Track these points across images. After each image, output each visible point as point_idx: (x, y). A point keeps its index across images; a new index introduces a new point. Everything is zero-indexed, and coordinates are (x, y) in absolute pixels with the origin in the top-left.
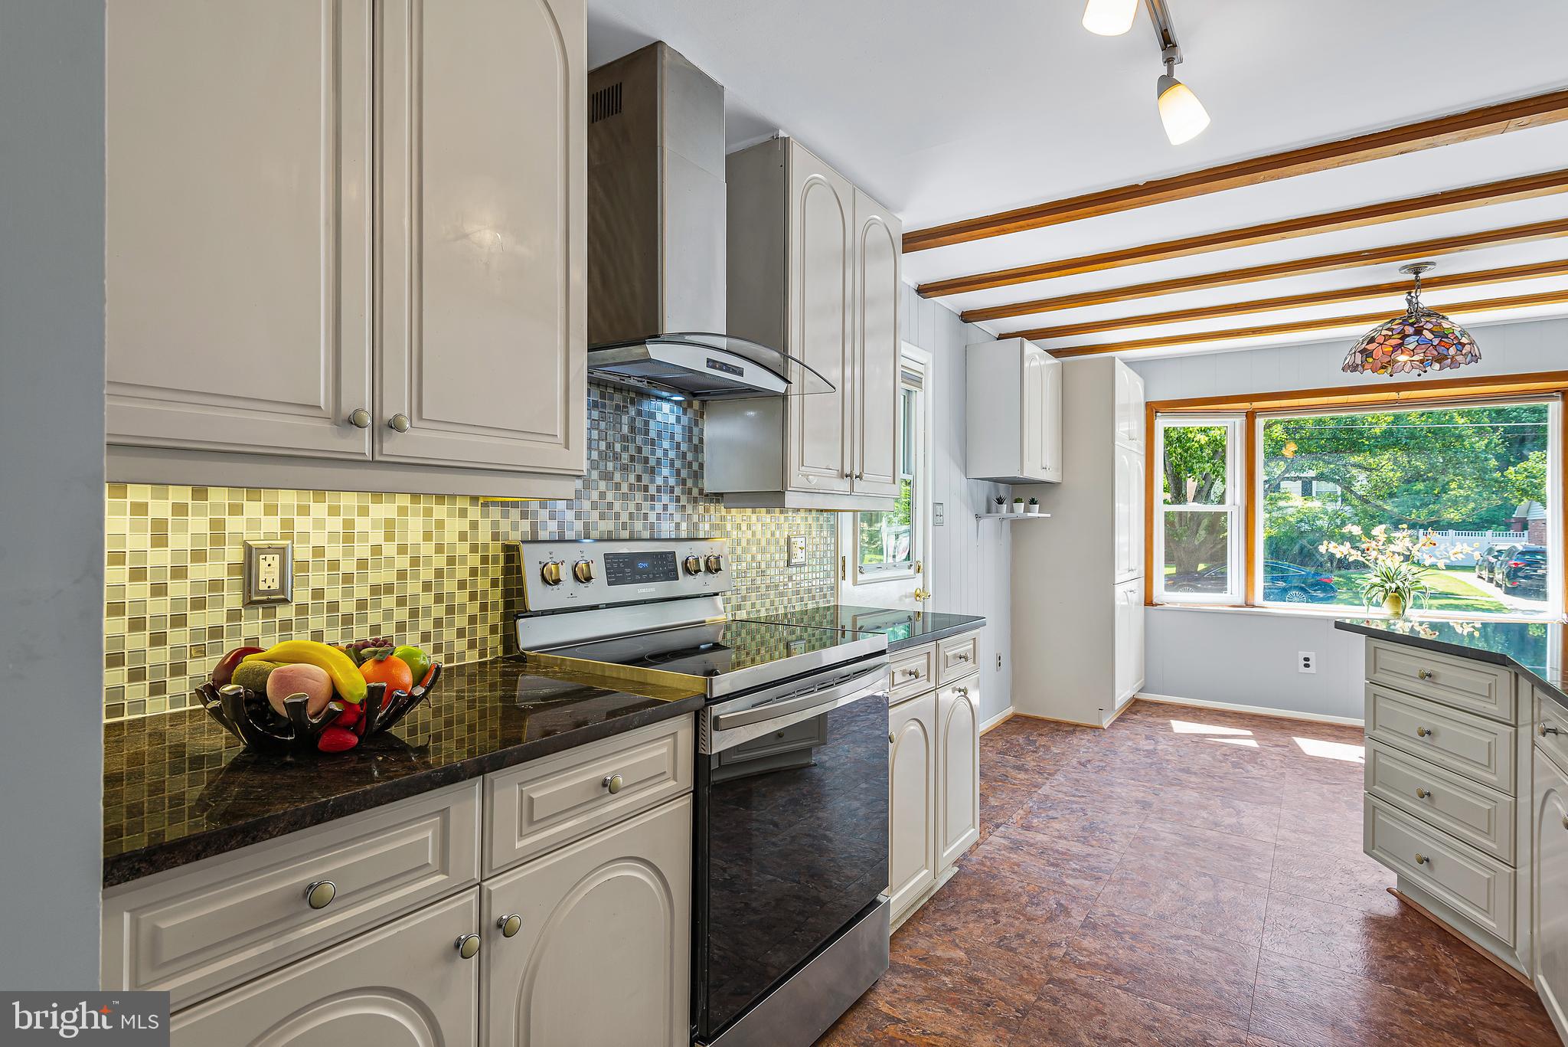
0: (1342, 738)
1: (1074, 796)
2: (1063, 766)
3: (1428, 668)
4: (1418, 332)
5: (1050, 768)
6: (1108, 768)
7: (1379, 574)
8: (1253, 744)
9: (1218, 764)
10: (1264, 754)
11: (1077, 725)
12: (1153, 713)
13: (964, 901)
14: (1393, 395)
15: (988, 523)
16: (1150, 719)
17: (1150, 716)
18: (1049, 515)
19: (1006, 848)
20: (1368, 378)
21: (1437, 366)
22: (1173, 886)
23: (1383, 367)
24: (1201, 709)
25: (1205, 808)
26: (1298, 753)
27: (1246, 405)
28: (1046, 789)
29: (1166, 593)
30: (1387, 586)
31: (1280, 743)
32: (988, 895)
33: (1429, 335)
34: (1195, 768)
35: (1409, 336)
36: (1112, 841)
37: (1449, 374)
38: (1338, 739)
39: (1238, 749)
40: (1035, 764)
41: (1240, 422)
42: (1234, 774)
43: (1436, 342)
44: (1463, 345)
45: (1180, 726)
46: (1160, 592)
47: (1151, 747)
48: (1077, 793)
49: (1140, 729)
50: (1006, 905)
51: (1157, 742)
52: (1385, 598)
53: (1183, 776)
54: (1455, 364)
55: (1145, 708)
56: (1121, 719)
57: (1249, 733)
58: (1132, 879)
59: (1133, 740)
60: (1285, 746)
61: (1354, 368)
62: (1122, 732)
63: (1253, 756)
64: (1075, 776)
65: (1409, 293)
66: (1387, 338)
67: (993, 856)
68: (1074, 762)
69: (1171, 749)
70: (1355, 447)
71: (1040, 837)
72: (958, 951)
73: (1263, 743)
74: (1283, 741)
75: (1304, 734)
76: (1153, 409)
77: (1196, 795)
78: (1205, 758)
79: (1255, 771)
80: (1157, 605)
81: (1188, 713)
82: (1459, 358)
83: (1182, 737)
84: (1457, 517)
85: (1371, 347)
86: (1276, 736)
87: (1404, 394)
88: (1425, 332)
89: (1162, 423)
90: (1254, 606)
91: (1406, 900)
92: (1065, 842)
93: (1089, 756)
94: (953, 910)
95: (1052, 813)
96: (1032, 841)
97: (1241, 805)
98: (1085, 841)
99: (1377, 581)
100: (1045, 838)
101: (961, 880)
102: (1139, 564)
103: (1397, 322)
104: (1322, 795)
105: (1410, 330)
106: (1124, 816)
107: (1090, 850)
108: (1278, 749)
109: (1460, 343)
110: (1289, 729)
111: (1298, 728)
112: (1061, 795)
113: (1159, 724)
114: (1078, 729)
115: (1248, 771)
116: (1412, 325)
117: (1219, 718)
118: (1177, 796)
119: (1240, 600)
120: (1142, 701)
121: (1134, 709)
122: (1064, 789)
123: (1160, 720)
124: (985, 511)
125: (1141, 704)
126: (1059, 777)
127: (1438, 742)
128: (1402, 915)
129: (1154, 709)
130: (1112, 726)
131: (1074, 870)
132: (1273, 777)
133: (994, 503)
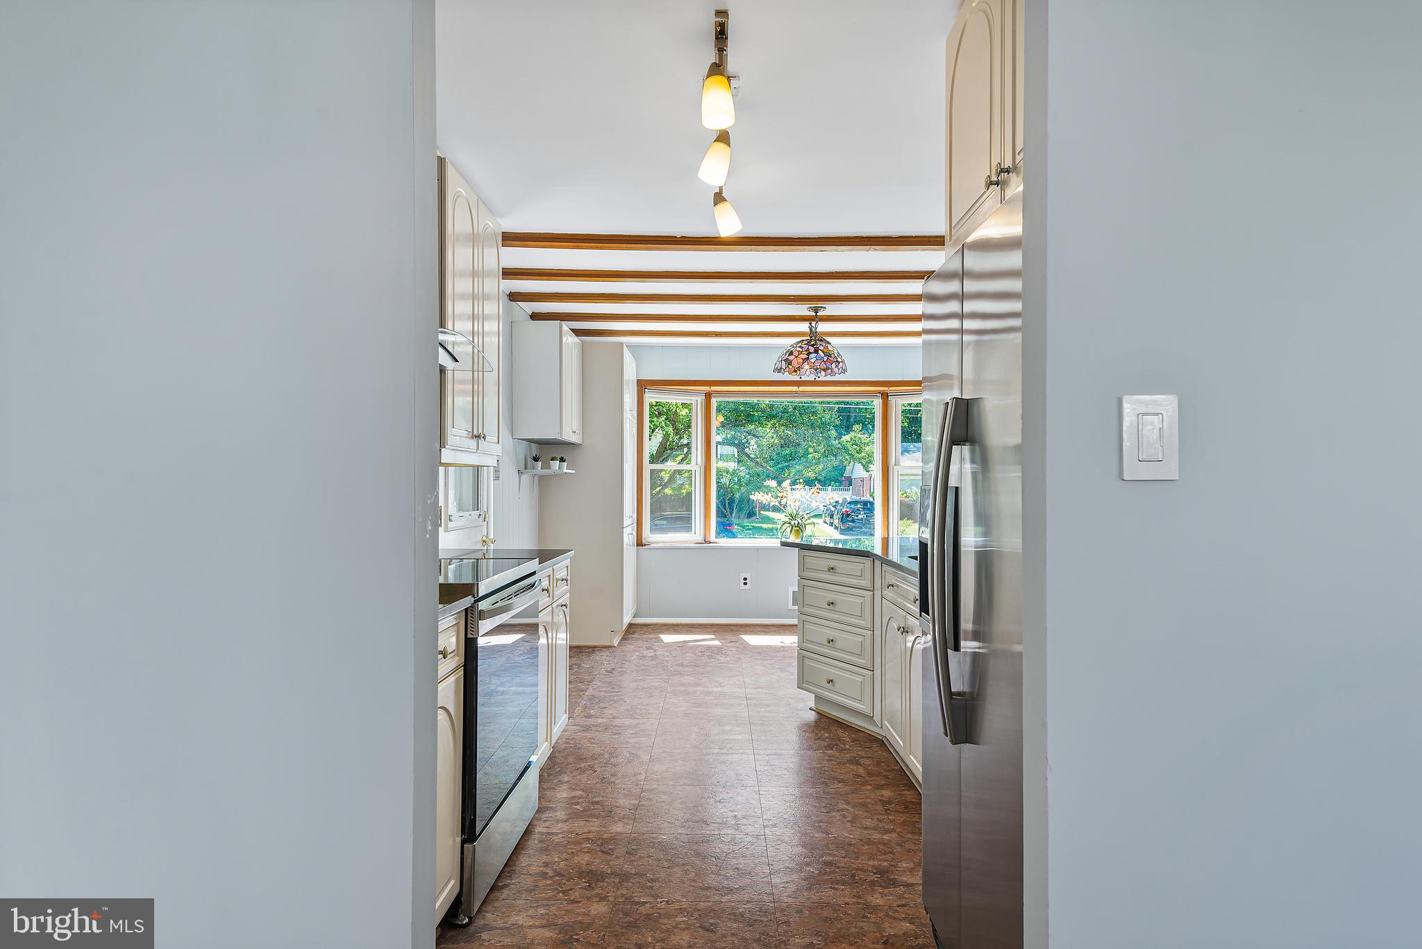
0: (768, 632)
1: (613, 692)
2: (596, 675)
3: (832, 564)
4: (816, 351)
5: (587, 677)
6: (628, 672)
7: (787, 515)
8: (717, 643)
9: (699, 658)
10: (725, 648)
11: (595, 647)
12: (645, 632)
13: (567, 765)
14: (795, 389)
15: (526, 478)
16: (645, 636)
17: (644, 634)
18: (574, 472)
19: (579, 731)
20: (786, 377)
21: (823, 373)
22: (696, 729)
23: (795, 371)
24: (677, 625)
25: (699, 685)
26: (746, 646)
27: (707, 388)
28: (590, 691)
29: (651, 535)
30: (793, 523)
31: (733, 640)
32: (580, 759)
33: (822, 355)
34: (686, 663)
35: (811, 353)
36: (649, 713)
37: (829, 378)
38: (766, 633)
39: (709, 647)
40: (575, 677)
41: (701, 399)
42: (710, 662)
43: (825, 359)
44: (839, 363)
45: (667, 638)
46: (647, 535)
47: (653, 654)
48: (614, 690)
49: (640, 643)
50: (596, 761)
51: (655, 651)
52: (791, 531)
53: (680, 669)
54: (833, 373)
55: (638, 629)
56: (624, 639)
57: (713, 636)
58: (670, 731)
59: (636, 650)
60: (736, 642)
61: (779, 370)
62: (629, 647)
63: (719, 650)
64: (608, 680)
65: (810, 324)
66: (800, 352)
67: (572, 737)
68: (603, 671)
69: (666, 654)
70: (749, 418)
71: (600, 720)
72: (577, 792)
73: (723, 641)
74: (734, 638)
75: (746, 633)
76: (643, 385)
77: (692, 678)
78: (689, 656)
79: (722, 659)
80: (645, 545)
81: (669, 629)
82: (836, 370)
83: (669, 645)
84: (813, 476)
85: (791, 358)
86: (730, 636)
87: (802, 388)
88: (820, 352)
89: (651, 397)
90: (710, 543)
91: (819, 711)
92: (619, 720)
93: (613, 666)
94: (561, 772)
95: (601, 705)
96: (596, 724)
97: (721, 680)
98: (632, 717)
99: (786, 519)
100: (604, 720)
101: (557, 755)
102: (633, 513)
103: (805, 342)
104: (764, 666)
105: (812, 349)
106: (651, 699)
107: (638, 721)
108: (733, 644)
109: (837, 361)
110: (736, 631)
111: (742, 630)
112: (602, 693)
113: (653, 638)
114: (596, 649)
115: (718, 660)
116: (813, 345)
117: (693, 629)
118: (680, 681)
119: (700, 539)
120: (634, 624)
121: (631, 631)
122: (604, 689)
123: (652, 636)
124: (524, 468)
125: (635, 626)
126: (597, 683)
127: (838, 608)
128: (819, 719)
129: (645, 629)
130: (620, 644)
131: (632, 734)
132: (734, 660)
133: (530, 461)
